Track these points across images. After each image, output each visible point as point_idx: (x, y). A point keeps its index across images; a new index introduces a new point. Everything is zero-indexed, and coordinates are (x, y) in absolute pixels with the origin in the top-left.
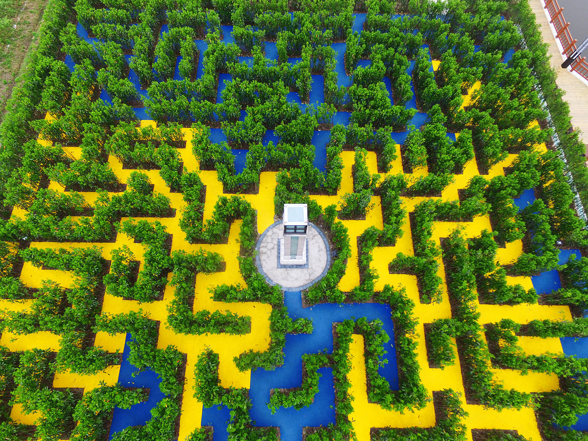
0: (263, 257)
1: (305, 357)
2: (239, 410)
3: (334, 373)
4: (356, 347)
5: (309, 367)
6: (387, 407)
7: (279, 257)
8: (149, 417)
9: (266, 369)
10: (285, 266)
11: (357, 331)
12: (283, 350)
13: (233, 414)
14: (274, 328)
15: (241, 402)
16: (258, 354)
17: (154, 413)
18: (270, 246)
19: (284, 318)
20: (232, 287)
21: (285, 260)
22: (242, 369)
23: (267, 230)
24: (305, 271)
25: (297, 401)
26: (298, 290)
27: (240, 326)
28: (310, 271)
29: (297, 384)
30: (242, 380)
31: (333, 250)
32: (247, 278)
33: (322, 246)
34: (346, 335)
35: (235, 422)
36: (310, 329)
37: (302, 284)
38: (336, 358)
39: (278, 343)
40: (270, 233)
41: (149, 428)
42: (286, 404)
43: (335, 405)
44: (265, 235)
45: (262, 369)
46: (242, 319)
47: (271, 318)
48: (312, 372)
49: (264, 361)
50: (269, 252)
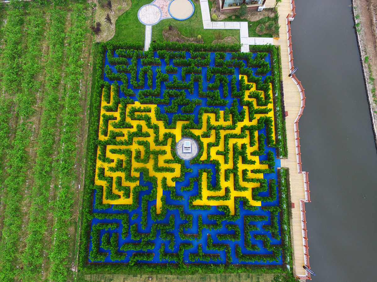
0: (178, 150)
1: (190, 178)
2: (173, 191)
3: (198, 182)
4: (204, 176)
5: (191, 181)
6: (211, 191)
7: (183, 150)
8: (151, 192)
9: (180, 181)
10: (185, 153)
11: (205, 171)
12: (184, 177)
13: (172, 192)
14: (181, 171)
15: (174, 189)
16: (177, 178)
17: (152, 191)
18: (180, 146)
19: (184, 168)
20: (169, 160)
21: (184, 151)
22: (173, 181)
23: (179, 141)
24: (191, 154)
25: (188, 189)
26: (188, 160)
27: (172, 170)
28: (192, 154)
29: (188, 185)
30: (173, 184)
31: (199, 148)
32: (174, 157)
33: (196, 146)
34: (202, 173)
35: (172, 194)
36: (191, 172)
37: (190, 158)
38: (198, 179)
39: (183, 175)
40: (180, 142)
41: (151, 195)
42: (185, 190)
43: (198, 190)
44: (178, 143)
45: (178, 182)
46: (173, 168)
47: (181, 169)
48: (192, 182)
49: (179, 179)
50: (180, 149)
